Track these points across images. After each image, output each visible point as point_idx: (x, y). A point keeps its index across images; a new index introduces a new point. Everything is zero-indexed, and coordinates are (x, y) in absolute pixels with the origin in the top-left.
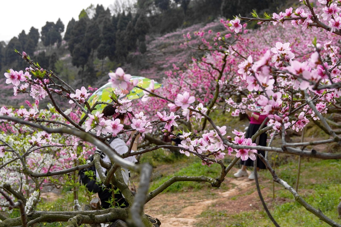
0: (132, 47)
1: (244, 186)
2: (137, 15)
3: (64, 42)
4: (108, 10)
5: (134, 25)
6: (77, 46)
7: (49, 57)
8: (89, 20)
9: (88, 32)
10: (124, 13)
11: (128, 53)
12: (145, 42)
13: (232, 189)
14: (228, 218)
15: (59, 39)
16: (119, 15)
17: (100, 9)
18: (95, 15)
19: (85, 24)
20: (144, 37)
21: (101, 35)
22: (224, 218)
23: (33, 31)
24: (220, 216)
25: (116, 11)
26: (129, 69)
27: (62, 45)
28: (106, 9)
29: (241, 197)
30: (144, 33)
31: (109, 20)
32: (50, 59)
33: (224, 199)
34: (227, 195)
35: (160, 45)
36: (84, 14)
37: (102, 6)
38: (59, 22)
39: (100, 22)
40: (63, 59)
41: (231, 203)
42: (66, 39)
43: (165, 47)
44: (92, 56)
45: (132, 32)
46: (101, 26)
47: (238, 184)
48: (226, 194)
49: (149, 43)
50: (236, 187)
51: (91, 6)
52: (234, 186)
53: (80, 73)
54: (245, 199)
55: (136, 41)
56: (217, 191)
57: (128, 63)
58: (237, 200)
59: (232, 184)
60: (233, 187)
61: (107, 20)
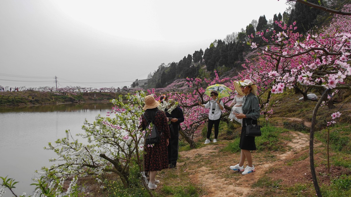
0: (236, 59)
1: (299, 149)
2: (238, 42)
3: (203, 60)
4: (224, 42)
5: (237, 47)
6: (209, 61)
7: (196, 68)
8: (215, 48)
9: (214, 54)
10: (231, 42)
11: (234, 62)
12: (243, 56)
13: (288, 151)
14: (282, 191)
15: (201, 59)
16: (229, 43)
17: (220, 42)
18: (217, 45)
19: (213, 50)
20: (242, 53)
21: (220, 54)
22: (278, 191)
23: (189, 56)
24: (275, 187)
25: (228, 42)
26: (235, 70)
27: (203, 61)
28: (223, 42)
29: (296, 162)
30: (242, 51)
31: (224, 47)
32: (197, 69)
33: (281, 162)
34: (284, 158)
35: (251, 57)
36: (212, 45)
37: (221, 40)
38: (201, 51)
39: (220, 48)
40: (203, 68)
41: (286, 169)
42: (204, 58)
43: (253, 57)
44: (217, 65)
45: (235, 51)
46: (220, 50)
47: (293, 147)
48: (283, 156)
49: (245, 56)
50: (292, 150)
51: (216, 41)
52: (290, 148)
53: (211, 74)
54: (300, 165)
55: (238, 55)
56: (276, 153)
57: (235, 67)
58: (292, 166)
59: (289, 147)
60: (289, 150)
61: (223, 47)
